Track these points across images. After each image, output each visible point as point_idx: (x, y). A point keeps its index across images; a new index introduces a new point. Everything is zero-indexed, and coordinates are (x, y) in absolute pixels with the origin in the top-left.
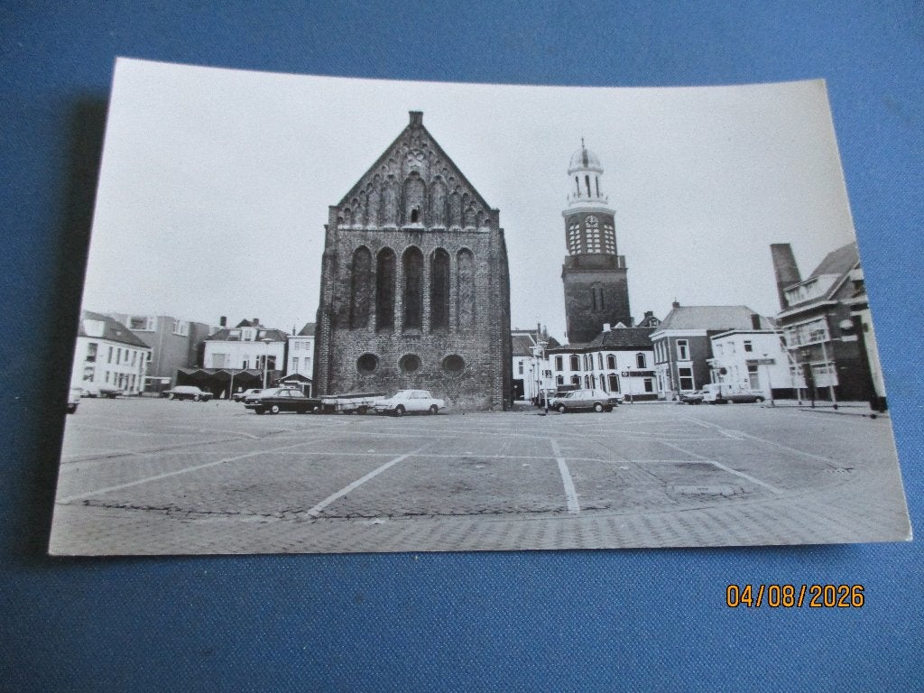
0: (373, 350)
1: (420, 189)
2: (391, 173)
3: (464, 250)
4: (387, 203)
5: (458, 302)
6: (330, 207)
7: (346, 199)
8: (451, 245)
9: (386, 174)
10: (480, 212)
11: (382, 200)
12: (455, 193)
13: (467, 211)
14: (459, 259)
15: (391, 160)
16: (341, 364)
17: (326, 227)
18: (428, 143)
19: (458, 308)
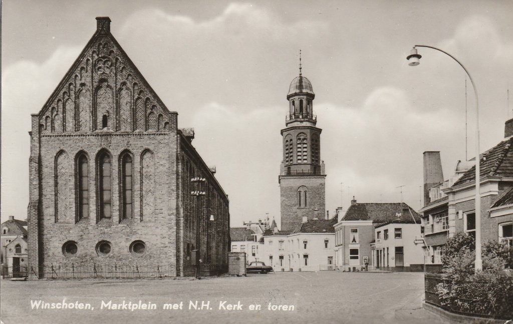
0: (73, 237)
1: (109, 94)
2: (83, 81)
3: (147, 151)
4: (80, 110)
5: (141, 197)
6: (33, 116)
7: (45, 108)
8: (136, 146)
9: (78, 82)
10: (160, 115)
11: (77, 107)
12: (139, 98)
13: (150, 114)
14: (142, 158)
15: (82, 68)
16: (50, 249)
17: (30, 133)
18: (115, 49)
19: (141, 201)
